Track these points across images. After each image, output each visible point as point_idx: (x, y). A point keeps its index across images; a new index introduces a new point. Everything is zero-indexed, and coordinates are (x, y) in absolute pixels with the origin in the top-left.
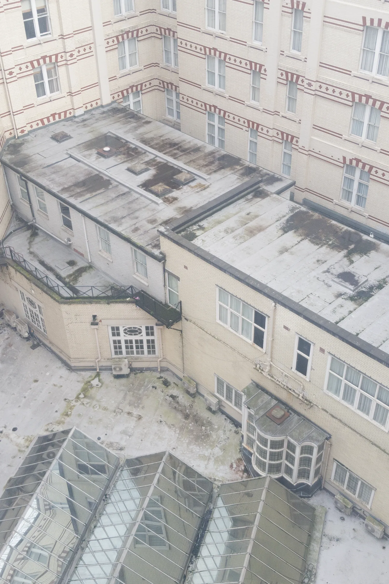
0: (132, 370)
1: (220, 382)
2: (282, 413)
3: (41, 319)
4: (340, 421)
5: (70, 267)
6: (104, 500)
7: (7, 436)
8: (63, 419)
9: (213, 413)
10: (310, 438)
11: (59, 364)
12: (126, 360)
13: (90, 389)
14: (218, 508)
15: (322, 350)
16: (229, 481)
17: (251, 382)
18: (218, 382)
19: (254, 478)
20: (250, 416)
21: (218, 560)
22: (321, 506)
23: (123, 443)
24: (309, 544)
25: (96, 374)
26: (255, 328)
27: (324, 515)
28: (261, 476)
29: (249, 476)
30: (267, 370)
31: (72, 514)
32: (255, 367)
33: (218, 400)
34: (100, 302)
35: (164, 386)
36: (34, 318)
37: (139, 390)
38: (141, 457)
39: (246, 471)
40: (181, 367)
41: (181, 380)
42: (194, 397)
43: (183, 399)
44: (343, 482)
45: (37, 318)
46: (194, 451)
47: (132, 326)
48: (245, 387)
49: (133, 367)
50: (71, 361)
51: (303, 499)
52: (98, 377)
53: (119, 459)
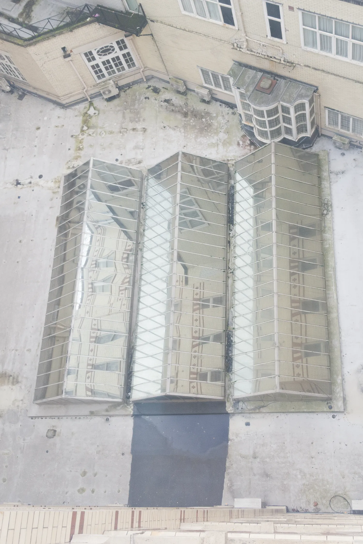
0: (120, 88)
1: (205, 72)
2: (270, 82)
3: (15, 68)
4: (323, 71)
5: (17, 5)
6: (142, 208)
7: (37, 184)
8: (78, 154)
9: (208, 104)
10: (301, 96)
11: (52, 106)
12: (111, 81)
13: (89, 120)
14: (238, 182)
15: (291, 8)
16: (240, 157)
17: (233, 62)
18: (203, 73)
19: (261, 148)
20: (242, 95)
21: (251, 221)
22: (322, 150)
23: (139, 157)
24: (320, 184)
25: (89, 104)
26: (222, 7)
27: (327, 156)
28: (266, 144)
29: (256, 147)
30: (245, 46)
31: (121, 228)
32: (232, 47)
33: (208, 90)
34: (62, 32)
35: (155, 94)
36: (7, 70)
37: (134, 105)
38: (160, 163)
39: (252, 144)
40: (164, 71)
41: (168, 82)
42: (186, 95)
43: (177, 100)
44: (337, 124)
45: (10, 68)
46: (203, 142)
47: (103, 46)
48: (229, 70)
49: (120, 85)
50: (61, 100)
51: (306, 150)
52: (92, 106)
53: (141, 171)
